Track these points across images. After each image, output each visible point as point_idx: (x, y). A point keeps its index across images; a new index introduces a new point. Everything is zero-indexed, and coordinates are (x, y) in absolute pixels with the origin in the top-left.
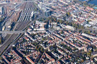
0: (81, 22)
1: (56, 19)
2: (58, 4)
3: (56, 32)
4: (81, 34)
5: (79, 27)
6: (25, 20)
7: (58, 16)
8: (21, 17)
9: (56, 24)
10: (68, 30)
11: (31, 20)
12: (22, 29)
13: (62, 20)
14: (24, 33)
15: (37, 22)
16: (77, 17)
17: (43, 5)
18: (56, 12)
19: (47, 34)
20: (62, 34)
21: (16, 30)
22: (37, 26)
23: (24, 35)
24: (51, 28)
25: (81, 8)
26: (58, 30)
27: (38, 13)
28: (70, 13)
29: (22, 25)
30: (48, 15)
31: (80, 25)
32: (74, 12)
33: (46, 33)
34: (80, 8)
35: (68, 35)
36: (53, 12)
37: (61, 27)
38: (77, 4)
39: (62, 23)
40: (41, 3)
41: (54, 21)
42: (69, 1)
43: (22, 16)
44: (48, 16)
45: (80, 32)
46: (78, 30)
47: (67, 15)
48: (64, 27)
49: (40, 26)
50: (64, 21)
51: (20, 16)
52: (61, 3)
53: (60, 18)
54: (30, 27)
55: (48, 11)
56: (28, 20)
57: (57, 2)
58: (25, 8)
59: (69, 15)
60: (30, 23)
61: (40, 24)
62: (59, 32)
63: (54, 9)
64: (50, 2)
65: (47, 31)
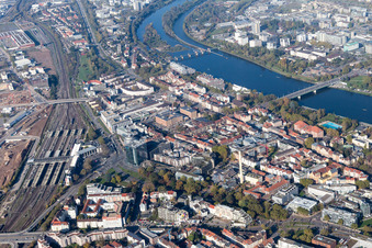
0: (274, 188)
1: (172, 176)
2: (182, 111)
3: (171, 237)
4: (276, 242)
5: (264, 211)
6: (45, 182)
7: (182, 163)
8: (27, 167)
9: (169, 197)
10: (222, 224)
11: (67, 181)
12: (30, 221)
13: (196, 179)
14: (36, 244)
15: (92, 189)
16: (257, 168)
17: (121, 115)
18: (172, 147)
19: (133, 246)
22: (93, 208)
24: (152, 219)
25: (274, 128)
26: (178, 224)
27: (99, 150)
28: (229, 150)
29: (31, 206)
30: (140, 160)
31: (271, 202)
32: (246, 143)
33: (130, 239)
34: (268, 126)
36: (159, 146)
37: (191, 214)
38: (257, 111)
39: (194, 195)
40: (112, 106)
41: (163, 188)
42: (225, 99)
43: (32, 165)
44: (139, 163)
45: (268, 236)
46: (262, 226)
47: (218, 158)
48: (205, 214)
49: (104, 207)
50: (205, 184)
51: (24, 165)
52: (194, 107)
53: (188, 172)
54: (60, 214)
55: (139, 143)
56: (57, 182)
57: (179, 102)
58: (46, 128)
59: (225, 160)
60: (62, 194)
61: (106, 198)
62: (185, 234)
63: (165, 134)
64: (148, 101)
65: (133, 232)
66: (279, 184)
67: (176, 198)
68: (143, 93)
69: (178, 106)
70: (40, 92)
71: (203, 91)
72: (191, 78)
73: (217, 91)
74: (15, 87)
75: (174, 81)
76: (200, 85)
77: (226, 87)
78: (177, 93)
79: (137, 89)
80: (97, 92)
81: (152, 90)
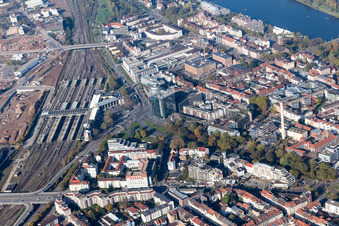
0: (321, 145)
1: (204, 131)
2: (215, 57)
3: (203, 198)
4: (323, 205)
5: (309, 170)
6: (61, 137)
7: (215, 116)
8: (41, 121)
9: (201, 153)
10: (261, 185)
11: (86, 136)
12: (45, 180)
13: (232, 134)
14: (52, 205)
15: (114, 145)
16: (301, 122)
17: (146, 62)
18: (203, 98)
19: (161, 208)
20: (229, 210)
21: (14, 188)
22: (115, 165)
23: (52, 213)
24: (181, 178)
25: (321, 76)
26: (211, 184)
27: (121, 102)
28: (268, 102)
29: (46, 163)
30: (168, 113)
31: (318, 160)
32: (288, 94)
33: (157, 200)
34: (314, 74)
35: (257, 214)
36: (189, 97)
37: (226, 173)
38: (301, 57)
39: (229, 153)
40: (135, 52)
41: (193, 144)
42: (264, 43)
43: (46, 118)
44: (166, 116)
45: (314, 199)
46: (307, 186)
47: (256, 111)
48: (242, 173)
49: (127, 164)
50: (242, 140)
51: (37, 118)
52: (229, 53)
53: (222, 126)
54: (79, 172)
55: (166, 93)
56: (74, 138)
57: (211, 48)
58: (61, 76)
59: (264, 112)
60: (81, 150)
61: (129, 155)
62: (219, 196)
63: (196, 84)
64: (176, 46)
65: (161, 193)
66: (326, 140)
67: (209, 155)
68: (170, 37)
69: (210, 52)
70: (53, 36)
71: (239, 34)
72: (225, 20)
73: (255, 34)
74: (26, 31)
75: (206, 23)
76: (235, 27)
77: (266, 29)
78: (209, 37)
79: (163, 33)
80: (118, 37)
81: (180, 33)
